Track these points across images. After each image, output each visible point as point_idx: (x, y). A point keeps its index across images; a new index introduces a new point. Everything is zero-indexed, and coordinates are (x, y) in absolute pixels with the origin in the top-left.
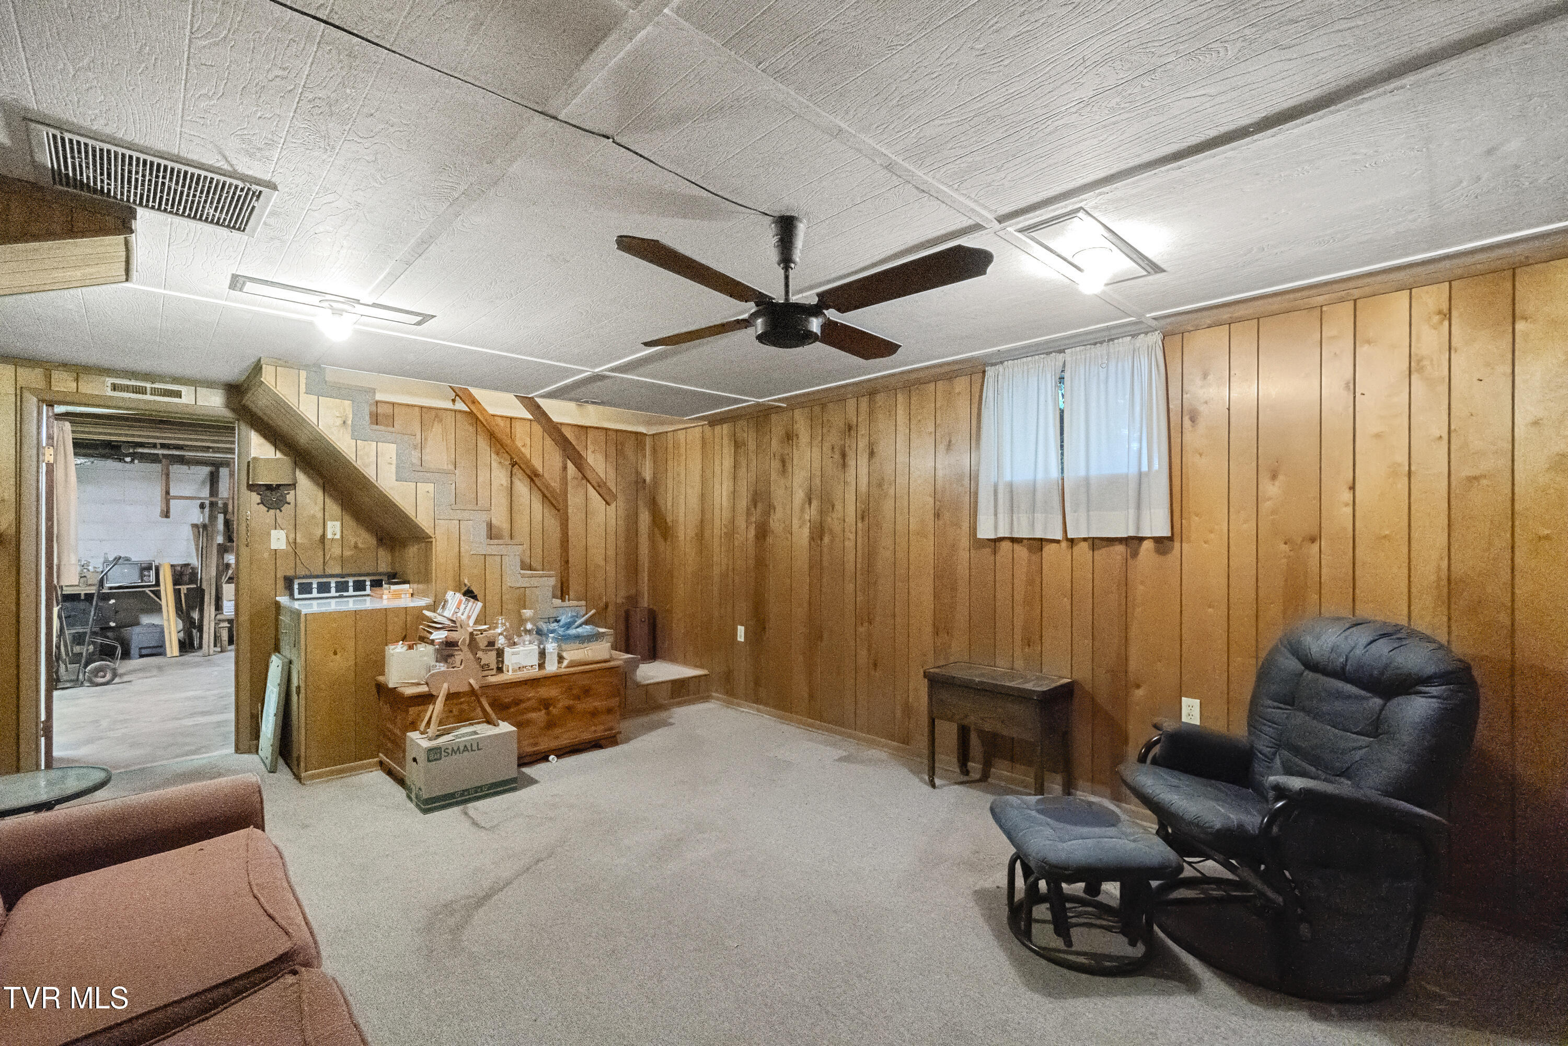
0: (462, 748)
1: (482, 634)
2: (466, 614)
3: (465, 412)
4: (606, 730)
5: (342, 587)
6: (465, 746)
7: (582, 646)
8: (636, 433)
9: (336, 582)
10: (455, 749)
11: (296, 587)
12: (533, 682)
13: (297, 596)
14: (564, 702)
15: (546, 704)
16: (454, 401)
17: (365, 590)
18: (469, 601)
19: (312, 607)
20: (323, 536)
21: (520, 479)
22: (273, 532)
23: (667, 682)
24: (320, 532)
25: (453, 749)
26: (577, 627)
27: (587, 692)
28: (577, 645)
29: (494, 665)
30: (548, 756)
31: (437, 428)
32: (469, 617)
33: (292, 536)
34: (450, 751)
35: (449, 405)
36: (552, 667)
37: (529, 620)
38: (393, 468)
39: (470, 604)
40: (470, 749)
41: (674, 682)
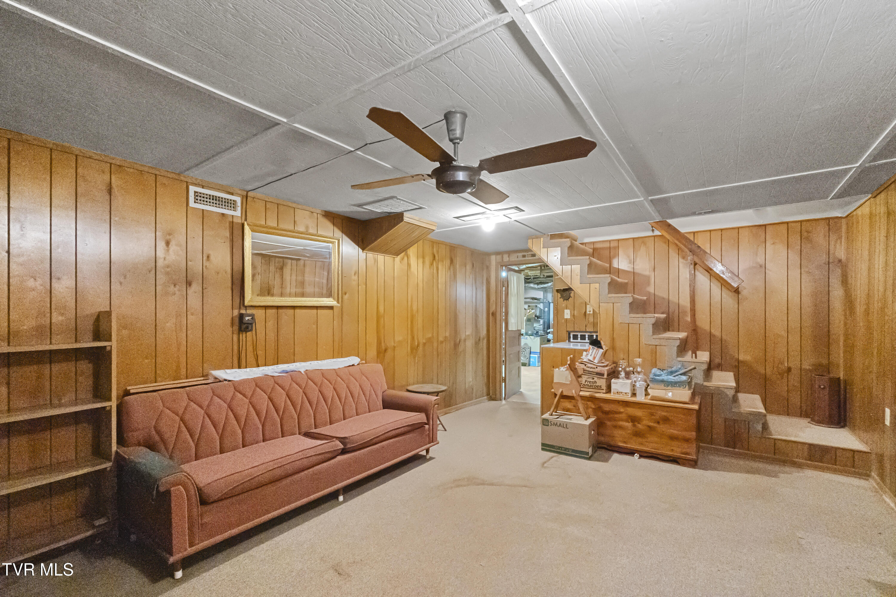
0: (558, 424)
1: (597, 368)
2: (593, 355)
3: (660, 236)
4: (683, 453)
5: (575, 337)
6: (560, 424)
7: (666, 388)
8: (828, 220)
9: (588, 335)
10: (555, 423)
11: (572, 336)
12: (626, 404)
13: (572, 340)
14: (646, 422)
15: (634, 420)
16: (653, 231)
17: (577, 339)
18: (594, 349)
19: (570, 346)
20: (585, 312)
21: (701, 273)
22: (566, 311)
23: (804, 444)
24: (584, 311)
25: (554, 423)
26: (674, 376)
27: (666, 420)
28: (662, 386)
29: (604, 387)
30: (635, 454)
31: (643, 249)
32: (594, 358)
33: (573, 312)
34: (553, 423)
35: (650, 234)
36: (641, 398)
37: (639, 365)
38: (579, 277)
39: (595, 350)
40: (565, 426)
41: (812, 447)
